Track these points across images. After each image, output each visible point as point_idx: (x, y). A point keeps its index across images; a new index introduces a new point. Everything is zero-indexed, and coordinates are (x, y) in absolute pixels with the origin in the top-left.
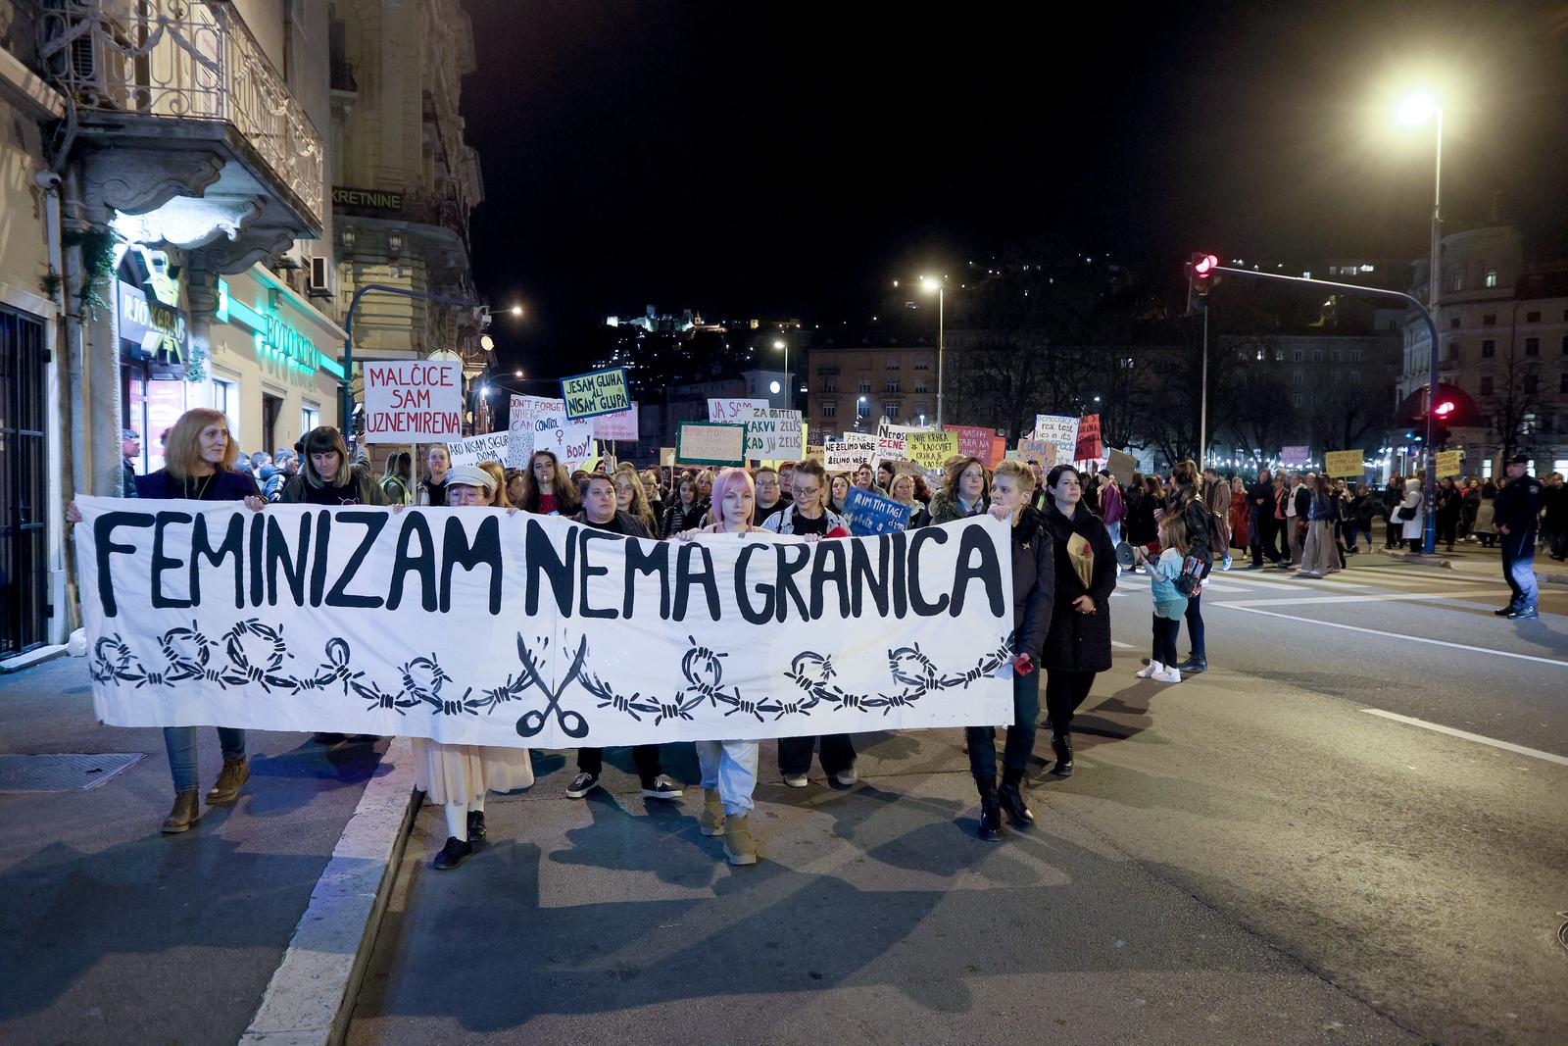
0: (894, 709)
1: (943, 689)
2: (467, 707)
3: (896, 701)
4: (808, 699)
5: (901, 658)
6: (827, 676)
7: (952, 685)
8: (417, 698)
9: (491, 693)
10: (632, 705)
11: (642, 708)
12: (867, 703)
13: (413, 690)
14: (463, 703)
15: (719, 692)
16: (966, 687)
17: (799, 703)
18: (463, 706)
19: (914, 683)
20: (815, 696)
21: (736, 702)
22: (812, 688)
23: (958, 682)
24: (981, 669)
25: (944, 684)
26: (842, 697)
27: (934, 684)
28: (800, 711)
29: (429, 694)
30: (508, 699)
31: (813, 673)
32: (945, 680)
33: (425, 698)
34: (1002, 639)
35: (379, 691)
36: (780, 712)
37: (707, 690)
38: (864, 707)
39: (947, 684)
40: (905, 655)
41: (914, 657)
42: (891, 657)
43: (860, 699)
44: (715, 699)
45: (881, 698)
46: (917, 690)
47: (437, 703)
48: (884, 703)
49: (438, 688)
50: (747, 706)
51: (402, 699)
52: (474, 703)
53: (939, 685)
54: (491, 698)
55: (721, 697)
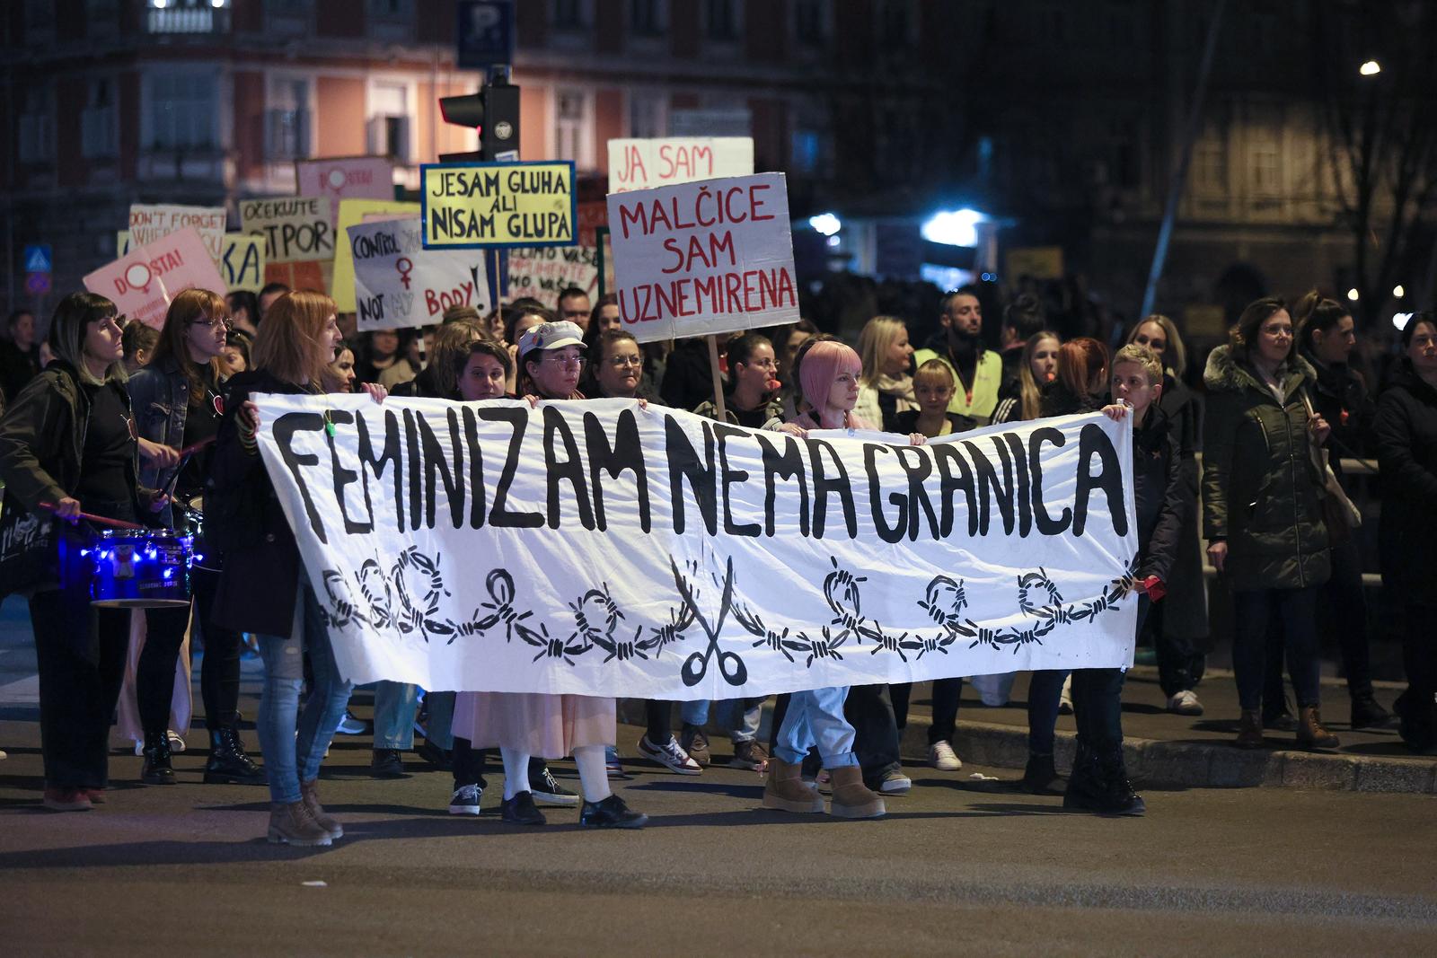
0: (1024, 647)
1: (1069, 623)
2: (639, 650)
3: (1027, 637)
4: (946, 635)
5: (1030, 585)
6: (958, 608)
7: (1079, 618)
8: (589, 642)
9: (657, 631)
10: (784, 643)
11: (793, 645)
12: (998, 639)
13: (586, 631)
14: (634, 644)
15: (862, 625)
16: (1091, 621)
17: (938, 638)
18: (634, 648)
19: (1044, 615)
20: (952, 631)
21: (879, 639)
22: (946, 621)
23: (1084, 614)
24: (1106, 599)
25: (1072, 616)
26: (977, 631)
27: (1062, 617)
28: (939, 649)
29: (602, 636)
30: (673, 639)
31: (945, 603)
32: (1073, 612)
33: (598, 640)
34: (1127, 563)
35: (546, 635)
36: (921, 649)
37: (850, 623)
38: (998, 644)
39: (1073, 617)
40: (1034, 582)
41: (1042, 584)
42: (1021, 584)
43: (994, 634)
44: (859, 633)
45: (1014, 633)
46: (1047, 624)
47: (609, 646)
48: (1016, 639)
49: (612, 628)
50: (889, 642)
51: (572, 645)
52: (643, 645)
53: (1067, 618)
54: (658, 638)
55: (864, 631)
